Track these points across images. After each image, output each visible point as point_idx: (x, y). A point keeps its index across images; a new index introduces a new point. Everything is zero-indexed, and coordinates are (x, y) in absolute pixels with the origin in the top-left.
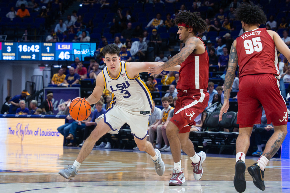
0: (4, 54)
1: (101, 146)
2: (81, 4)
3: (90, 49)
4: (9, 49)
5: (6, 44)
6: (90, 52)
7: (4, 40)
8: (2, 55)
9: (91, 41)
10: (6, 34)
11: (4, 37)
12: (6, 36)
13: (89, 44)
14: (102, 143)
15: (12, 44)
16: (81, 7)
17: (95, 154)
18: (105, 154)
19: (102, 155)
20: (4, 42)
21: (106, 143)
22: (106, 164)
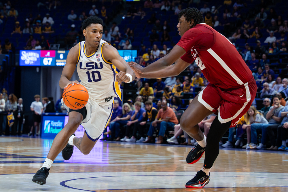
0: (57, 61)
1: (140, 141)
2: (123, 16)
3: (132, 55)
4: (61, 56)
5: (59, 52)
6: (132, 58)
7: (57, 48)
8: (55, 61)
9: (133, 49)
10: (59, 43)
11: (57, 46)
12: (59, 45)
13: (130, 51)
14: (142, 138)
15: (64, 52)
16: (123, 19)
17: (136, 148)
18: (144, 148)
19: (142, 149)
20: (57, 50)
21: (145, 138)
22: (145, 156)
